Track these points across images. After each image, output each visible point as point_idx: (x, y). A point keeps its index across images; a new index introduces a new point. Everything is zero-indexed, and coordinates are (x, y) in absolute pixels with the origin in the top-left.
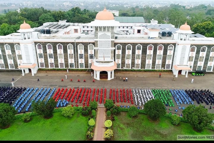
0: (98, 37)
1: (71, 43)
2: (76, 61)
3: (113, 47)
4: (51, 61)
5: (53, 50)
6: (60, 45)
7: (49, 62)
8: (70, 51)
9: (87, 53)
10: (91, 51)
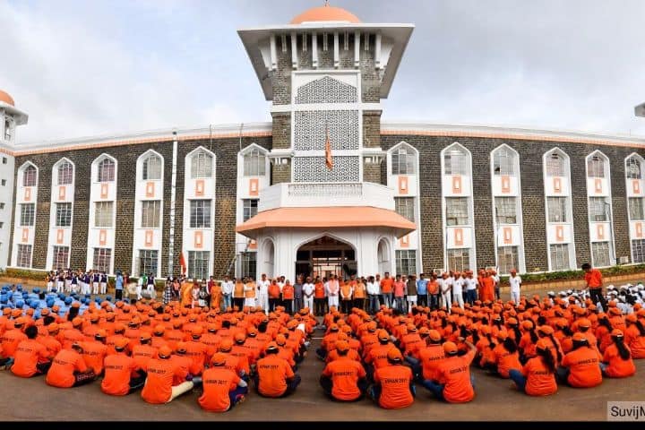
0: (294, 94)
1: (156, 149)
2: (173, 239)
3: (372, 145)
4: (60, 236)
5: (77, 187)
6: (106, 160)
7: (53, 241)
8: (148, 188)
9: (233, 195)
10: (251, 181)
